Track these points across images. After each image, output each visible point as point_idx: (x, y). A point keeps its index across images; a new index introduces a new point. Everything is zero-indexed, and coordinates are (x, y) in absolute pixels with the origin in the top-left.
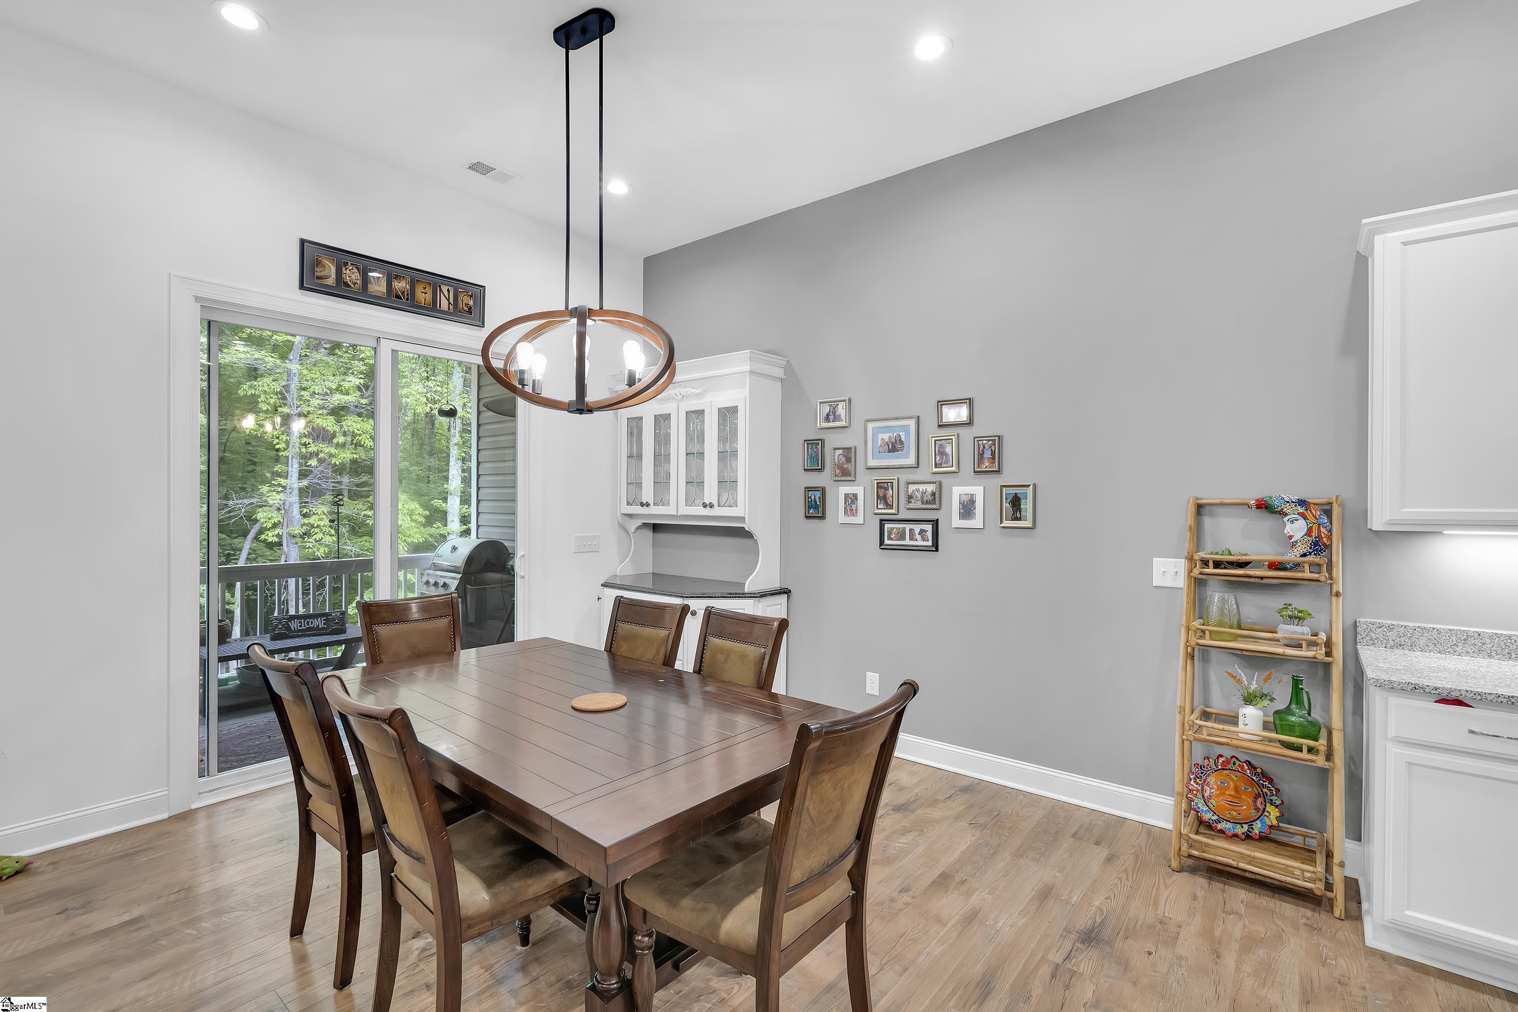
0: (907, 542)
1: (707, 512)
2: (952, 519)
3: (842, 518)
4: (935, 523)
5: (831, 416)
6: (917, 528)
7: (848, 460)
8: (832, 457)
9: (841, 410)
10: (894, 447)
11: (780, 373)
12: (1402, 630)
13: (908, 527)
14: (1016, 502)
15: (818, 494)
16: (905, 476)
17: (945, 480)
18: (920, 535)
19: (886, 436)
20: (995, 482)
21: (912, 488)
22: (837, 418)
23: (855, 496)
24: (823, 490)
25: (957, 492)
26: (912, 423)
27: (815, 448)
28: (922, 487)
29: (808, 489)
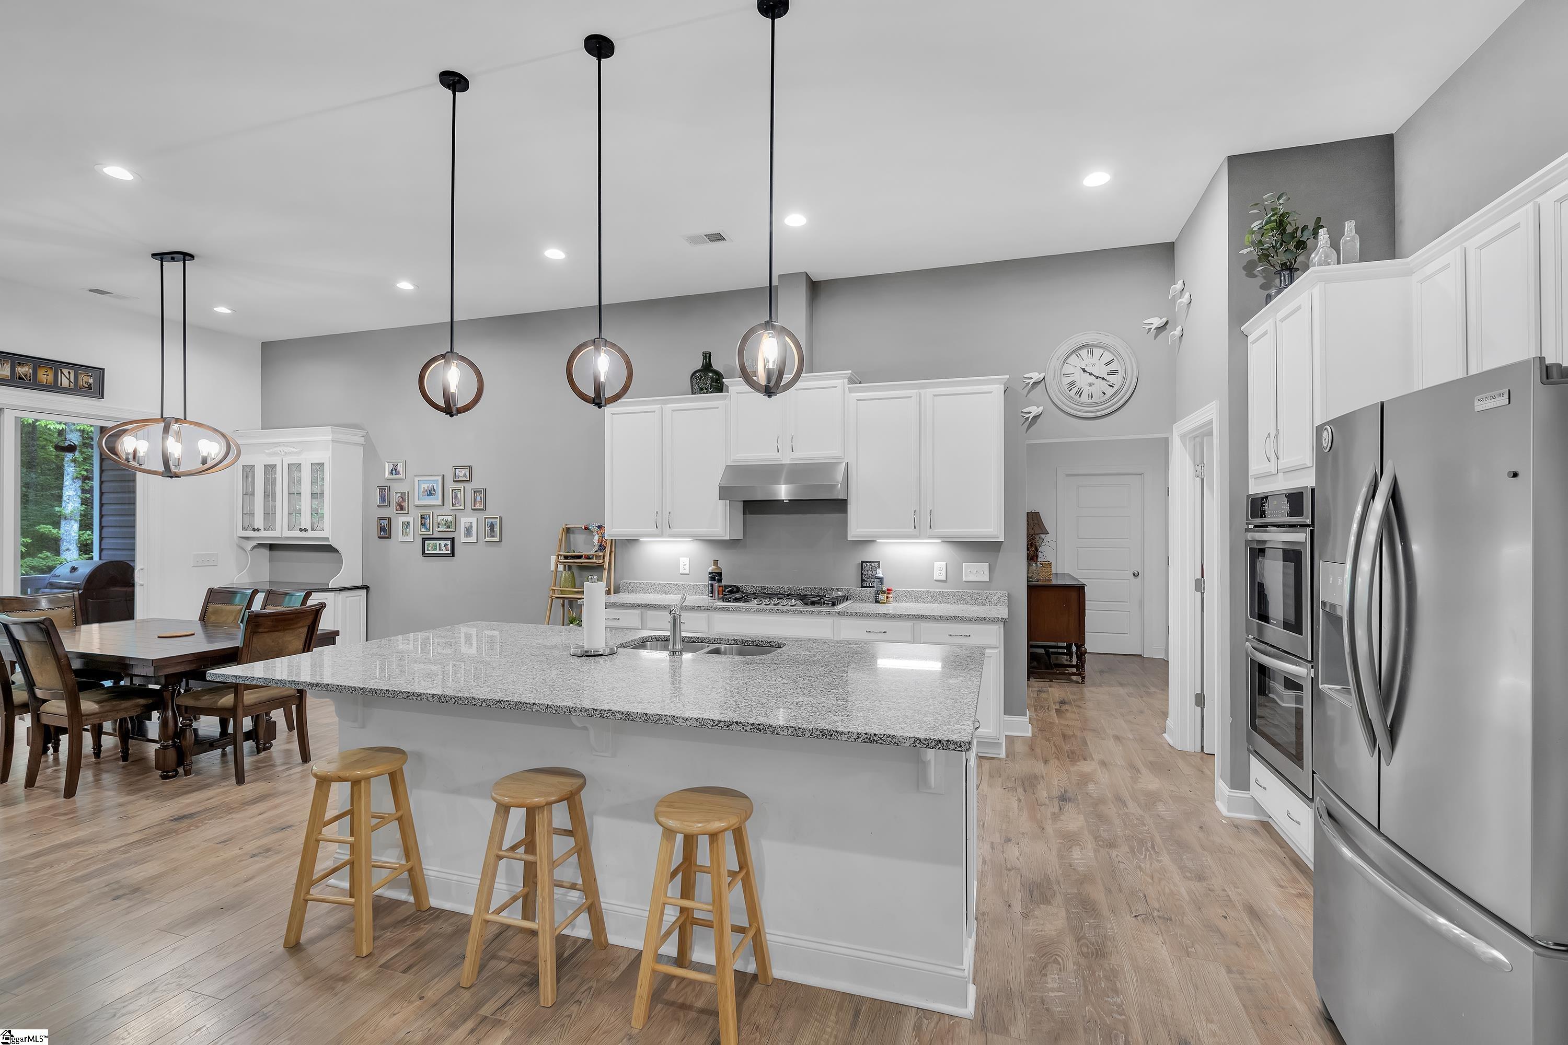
0: (438, 552)
1: (303, 534)
2: (461, 538)
3: (401, 538)
4: (453, 540)
5: (394, 471)
6: (443, 543)
7: (404, 500)
8: (395, 498)
9: (400, 468)
10: (430, 493)
11: (362, 440)
12: (633, 584)
13: (438, 542)
14: (492, 526)
15: (386, 522)
16: (437, 511)
17: (458, 514)
18: (443, 547)
19: (426, 486)
20: (482, 515)
21: (440, 518)
22: (397, 473)
23: (408, 523)
24: (390, 519)
25: (464, 521)
26: (440, 479)
27: (384, 494)
28: (445, 518)
29: (381, 519)
